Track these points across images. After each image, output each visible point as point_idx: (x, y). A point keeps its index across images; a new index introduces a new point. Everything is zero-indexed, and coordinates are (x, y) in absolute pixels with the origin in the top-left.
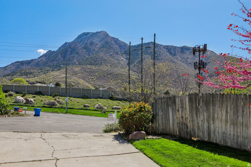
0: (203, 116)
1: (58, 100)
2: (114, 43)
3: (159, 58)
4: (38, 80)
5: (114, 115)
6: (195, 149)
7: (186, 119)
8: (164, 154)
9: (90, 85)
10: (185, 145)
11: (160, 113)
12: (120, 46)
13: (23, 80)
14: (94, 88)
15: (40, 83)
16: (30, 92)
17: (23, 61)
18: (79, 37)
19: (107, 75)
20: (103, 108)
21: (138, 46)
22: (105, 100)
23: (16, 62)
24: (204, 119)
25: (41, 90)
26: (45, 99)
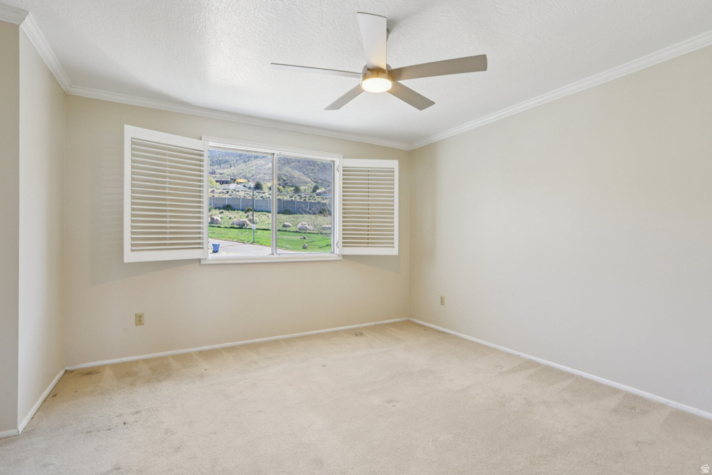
1: (250, 217)
9: (309, 180)
20: (307, 228)
22: (313, 216)
26: (236, 215)
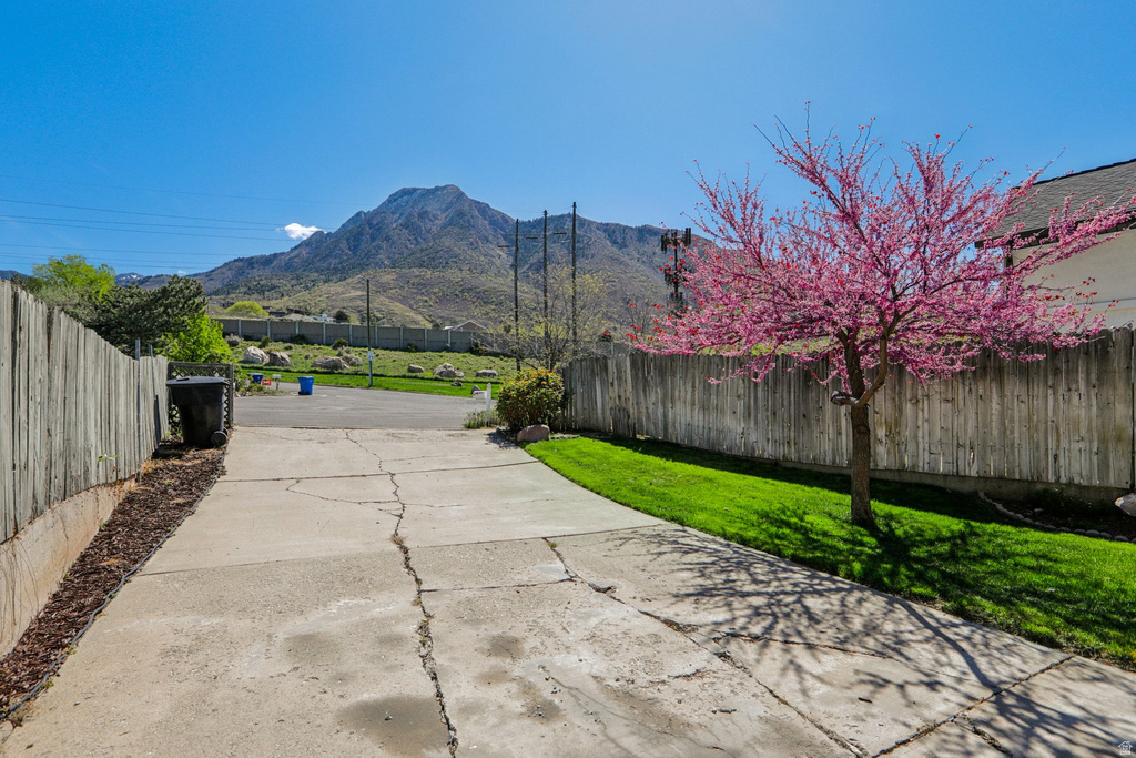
0: (655, 395)
1: (345, 354)
2: (477, 214)
3: (587, 252)
4: (291, 305)
5: (486, 394)
6: (637, 454)
7: (627, 399)
8: (579, 464)
9: (420, 317)
10: (619, 449)
11: (579, 390)
12: (494, 223)
13: (258, 305)
14: (429, 326)
15: (297, 312)
16: (279, 337)
17: (252, 258)
18: (393, 198)
19: (462, 292)
20: (454, 374)
21: (538, 222)
22: (459, 355)
23: (235, 260)
24: (657, 401)
25: (304, 332)
26: (316, 352)
